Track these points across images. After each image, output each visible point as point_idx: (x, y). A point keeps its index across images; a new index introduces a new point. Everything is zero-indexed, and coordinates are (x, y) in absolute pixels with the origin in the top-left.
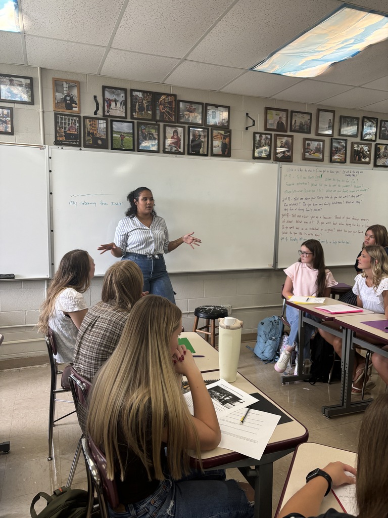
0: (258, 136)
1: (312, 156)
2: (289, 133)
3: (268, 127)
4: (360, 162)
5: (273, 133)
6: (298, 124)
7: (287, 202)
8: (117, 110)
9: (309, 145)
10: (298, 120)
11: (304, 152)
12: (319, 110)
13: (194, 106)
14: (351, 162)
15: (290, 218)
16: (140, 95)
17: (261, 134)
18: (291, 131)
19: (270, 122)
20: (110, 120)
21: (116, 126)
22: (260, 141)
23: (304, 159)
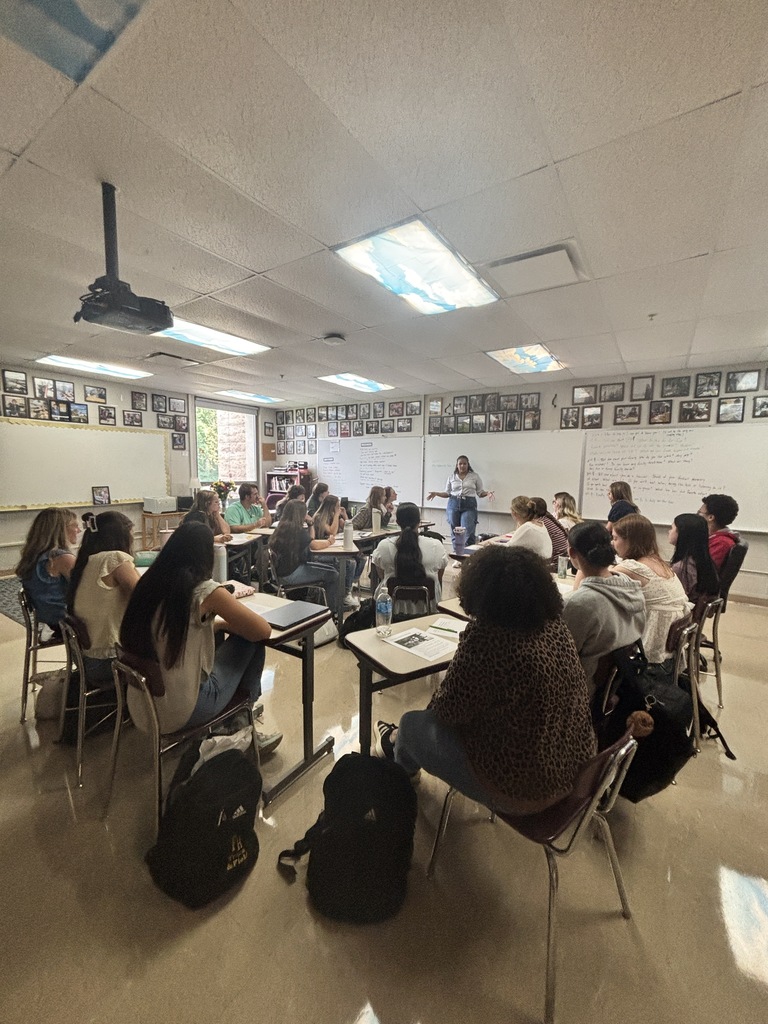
0: (565, 411)
1: (625, 421)
2: (598, 404)
3: (576, 401)
4: (692, 419)
5: (581, 406)
6: (607, 394)
7: (593, 462)
8: (460, 410)
9: (621, 410)
10: (607, 392)
11: (616, 417)
12: (633, 379)
13: (511, 398)
14: (680, 421)
15: (596, 477)
16: (475, 398)
17: (568, 409)
18: (600, 401)
20: (456, 415)
21: (460, 419)
22: (567, 414)
23: (615, 423)
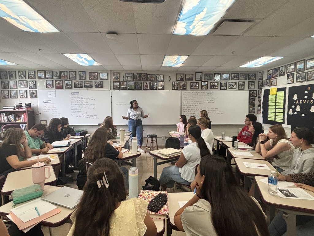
0: (173, 83)
1: (194, 88)
2: (185, 81)
3: (177, 80)
4: (214, 88)
5: (179, 81)
6: (188, 78)
7: (184, 103)
8: (130, 79)
10: (188, 77)
11: (191, 86)
12: (196, 73)
13: (152, 76)
14: (210, 89)
15: (186, 108)
16: (136, 74)
17: (174, 82)
19: (178, 78)
20: (128, 82)
21: (129, 83)
22: (174, 84)
23: (191, 89)
